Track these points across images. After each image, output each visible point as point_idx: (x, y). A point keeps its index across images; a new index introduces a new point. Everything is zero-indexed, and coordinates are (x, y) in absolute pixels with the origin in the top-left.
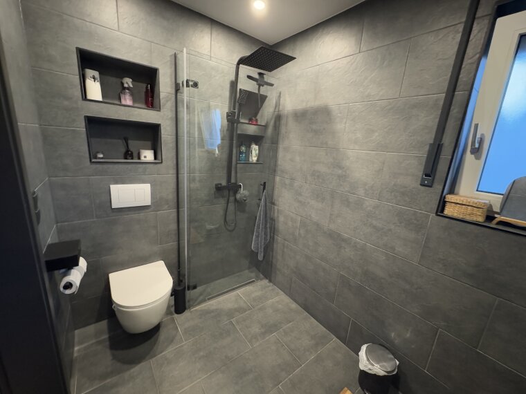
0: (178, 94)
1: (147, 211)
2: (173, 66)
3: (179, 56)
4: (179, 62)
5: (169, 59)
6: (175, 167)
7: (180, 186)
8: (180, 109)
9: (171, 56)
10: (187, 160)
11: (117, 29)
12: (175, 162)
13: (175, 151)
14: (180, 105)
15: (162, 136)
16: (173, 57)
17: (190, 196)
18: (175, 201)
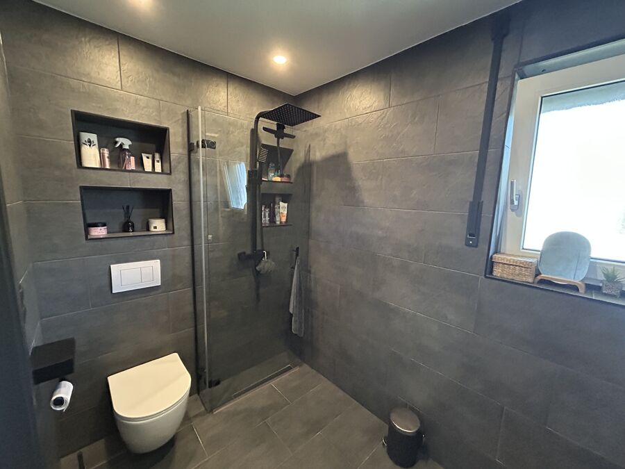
0: (192, 154)
1: (158, 292)
2: (186, 125)
3: (192, 114)
4: (193, 120)
5: (180, 117)
6: (190, 238)
7: (196, 258)
8: (194, 170)
9: (182, 114)
10: (204, 227)
11: (120, 88)
12: (189, 231)
13: (189, 218)
14: (194, 166)
15: (174, 202)
16: (186, 114)
17: (208, 270)
18: (191, 277)
